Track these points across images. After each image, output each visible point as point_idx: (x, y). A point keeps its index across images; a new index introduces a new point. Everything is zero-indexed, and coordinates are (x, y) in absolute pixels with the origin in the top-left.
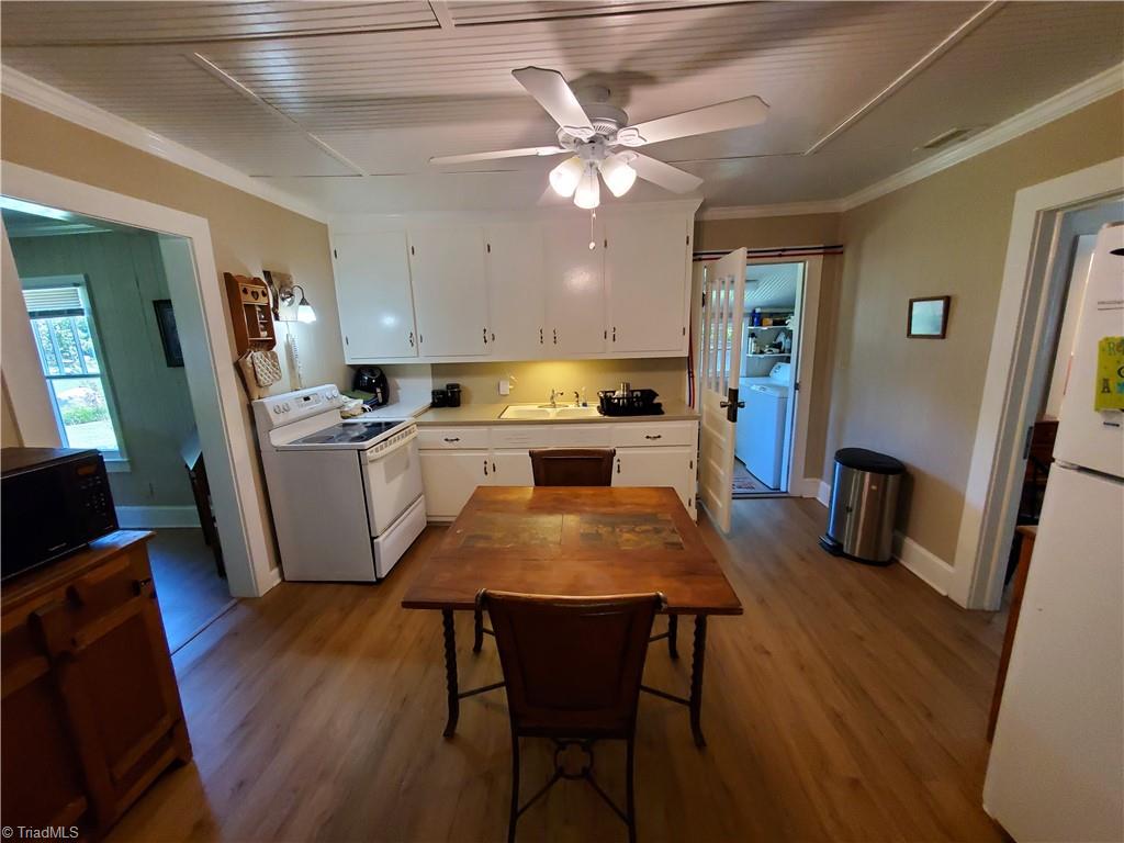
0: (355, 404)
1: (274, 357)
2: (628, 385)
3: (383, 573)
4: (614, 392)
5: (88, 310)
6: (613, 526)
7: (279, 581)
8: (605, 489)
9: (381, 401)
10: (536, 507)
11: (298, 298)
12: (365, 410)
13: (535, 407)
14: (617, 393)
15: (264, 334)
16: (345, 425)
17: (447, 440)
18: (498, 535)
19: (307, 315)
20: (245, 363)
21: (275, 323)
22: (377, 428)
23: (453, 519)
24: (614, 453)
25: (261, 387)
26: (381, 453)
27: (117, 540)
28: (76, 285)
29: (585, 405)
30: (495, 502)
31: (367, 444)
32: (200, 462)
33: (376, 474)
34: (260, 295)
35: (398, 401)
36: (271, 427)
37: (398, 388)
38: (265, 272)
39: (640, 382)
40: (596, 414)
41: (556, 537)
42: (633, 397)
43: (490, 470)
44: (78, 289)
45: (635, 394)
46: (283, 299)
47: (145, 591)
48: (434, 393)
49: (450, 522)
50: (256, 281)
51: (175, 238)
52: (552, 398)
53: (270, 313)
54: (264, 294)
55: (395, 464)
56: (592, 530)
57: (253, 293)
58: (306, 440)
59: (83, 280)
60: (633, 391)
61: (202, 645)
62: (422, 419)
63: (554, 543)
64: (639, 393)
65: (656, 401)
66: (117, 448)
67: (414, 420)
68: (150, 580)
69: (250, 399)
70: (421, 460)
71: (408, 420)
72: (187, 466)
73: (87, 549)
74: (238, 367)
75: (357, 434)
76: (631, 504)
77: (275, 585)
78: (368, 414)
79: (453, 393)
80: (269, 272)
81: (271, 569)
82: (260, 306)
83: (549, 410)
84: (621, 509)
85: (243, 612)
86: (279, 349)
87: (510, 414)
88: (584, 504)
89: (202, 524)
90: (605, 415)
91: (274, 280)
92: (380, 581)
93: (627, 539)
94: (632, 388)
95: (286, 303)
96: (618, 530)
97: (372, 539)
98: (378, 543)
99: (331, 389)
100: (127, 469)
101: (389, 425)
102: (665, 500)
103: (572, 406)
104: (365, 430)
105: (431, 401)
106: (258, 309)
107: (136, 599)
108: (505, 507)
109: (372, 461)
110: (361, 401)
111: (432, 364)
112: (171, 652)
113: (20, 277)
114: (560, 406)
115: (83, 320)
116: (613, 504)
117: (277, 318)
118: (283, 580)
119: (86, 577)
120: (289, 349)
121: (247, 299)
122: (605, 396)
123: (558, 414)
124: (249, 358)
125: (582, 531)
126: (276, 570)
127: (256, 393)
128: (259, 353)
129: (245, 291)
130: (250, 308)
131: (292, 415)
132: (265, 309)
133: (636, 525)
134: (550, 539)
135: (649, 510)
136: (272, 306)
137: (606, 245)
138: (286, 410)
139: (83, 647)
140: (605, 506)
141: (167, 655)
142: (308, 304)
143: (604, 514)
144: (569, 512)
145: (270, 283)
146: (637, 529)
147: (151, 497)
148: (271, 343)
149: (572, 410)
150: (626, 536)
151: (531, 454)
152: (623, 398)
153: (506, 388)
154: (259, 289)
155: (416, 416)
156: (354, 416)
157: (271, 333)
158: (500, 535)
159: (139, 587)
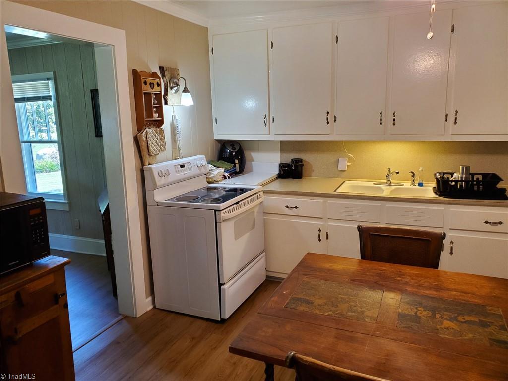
0: (218, 172)
1: (162, 133)
2: (467, 168)
3: (227, 315)
4: (452, 174)
5: (54, 96)
6: (434, 310)
7: (151, 307)
8: (431, 271)
9: (238, 170)
10: (358, 280)
11: (182, 88)
12: (225, 177)
13: (371, 184)
14: (455, 175)
15: (156, 115)
16: (209, 188)
17: (287, 207)
18: (318, 301)
19: (187, 100)
20: (141, 136)
21: (164, 106)
22: (233, 192)
23: (285, 276)
24: (444, 236)
25: (150, 155)
26: (233, 214)
27: (48, 262)
28: (48, 79)
29: (420, 184)
30: (321, 270)
31: (222, 206)
32: (107, 209)
33: (227, 231)
34: (156, 85)
35: (252, 171)
36: (155, 186)
37: (253, 161)
38: (160, 68)
39: (482, 165)
40: (431, 195)
41: (374, 313)
42: (473, 181)
43: (323, 237)
44: (50, 82)
45: (476, 177)
46: (171, 88)
47: (61, 302)
48: (281, 166)
49: (283, 279)
50: (154, 75)
51: (103, 46)
52: (388, 176)
53: (161, 99)
54: (158, 85)
55: (244, 224)
56: (410, 311)
57: (151, 84)
58: (179, 199)
59: (53, 76)
60: (473, 174)
61: (97, 346)
62: (267, 188)
63: (370, 317)
64: (480, 177)
65: (500, 185)
66: (62, 193)
67: (262, 188)
68: (65, 294)
69: (143, 164)
70: (265, 223)
71: (257, 188)
72: (100, 211)
73: (31, 266)
74: (137, 140)
75: (217, 196)
76: (456, 290)
77: (148, 309)
78: (227, 181)
79: (296, 166)
80: (163, 67)
81: (147, 298)
82: (155, 94)
83: (384, 187)
84: (445, 295)
85: (125, 327)
86: (166, 127)
87: (345, 189)
88: (406, 284)
89: (107, 254)
90: (440, 196)
91: (166, 73)
92: (223, 321)
93: (447, 326)
94: (471, 171)
95: (173, 91)
96: (438, 316)
97: (220, 285)
98: (224, 289)
99: (200, 160)
100: (67, 208)
101: (243, 191)
102: (497, 292)
103: (407, 185)
104: (224, 193)
105: (278, 172)
106: (153, 96)
107: (55, 306)
108: (330, 275)
109: (224, 221)
110: (222, 170)
111: (281, 141)
112: (74, 349)
113: (12, 75)
114: (396, 184)
115: (51, 103)
116: (437, 288)
117: (166, 103)
118: (154, 307)
119: (27, 286)
120: (173, 126)
121: (146, 89)
122: (443, 178)
123: (392, 191)
124: (144, 133)
125: (400, 310)
126: (150, 298)
127: (147, 160)
128: (151, 130)
129: (145, 83)
130: (148, 95)
131: (171, 178)
132: (158, 96)
133: (459, 314)
134: (367, 313)
135: (477, 301)
136: (163, 93)
137: (453, 30)
138: (167, 174)
139: (20, 336)
140: (430, 288)
141: (71, 352)
142: (188, 92)
143: (427, 297)
144: (391, 289)
145: (163, 76)
146: (460, 318)
147: (79, 230)
148: (160, 123)
149: (408, 189)
150: (447, 323)
151: (360, 229)
152: (462, 181)
153: (344, 164)
154: (155, 81)
155: (263, 185)
156: (216, 181)
157: (161, 114)
158: (320, 302)
159: (58, 298)
